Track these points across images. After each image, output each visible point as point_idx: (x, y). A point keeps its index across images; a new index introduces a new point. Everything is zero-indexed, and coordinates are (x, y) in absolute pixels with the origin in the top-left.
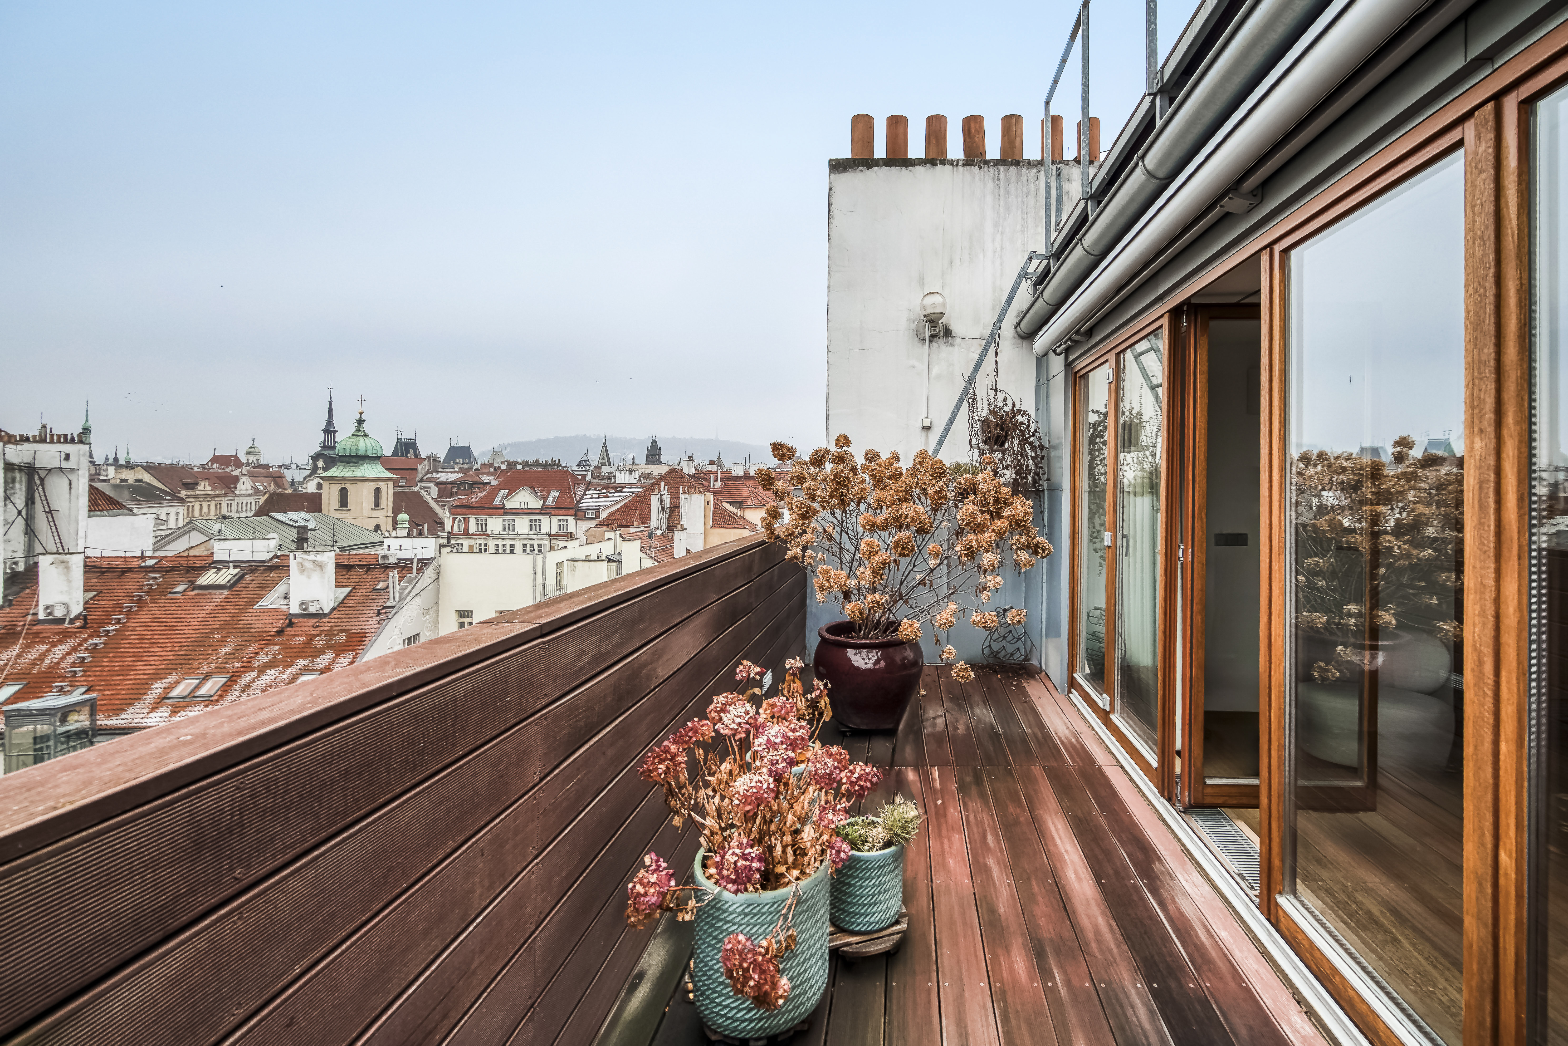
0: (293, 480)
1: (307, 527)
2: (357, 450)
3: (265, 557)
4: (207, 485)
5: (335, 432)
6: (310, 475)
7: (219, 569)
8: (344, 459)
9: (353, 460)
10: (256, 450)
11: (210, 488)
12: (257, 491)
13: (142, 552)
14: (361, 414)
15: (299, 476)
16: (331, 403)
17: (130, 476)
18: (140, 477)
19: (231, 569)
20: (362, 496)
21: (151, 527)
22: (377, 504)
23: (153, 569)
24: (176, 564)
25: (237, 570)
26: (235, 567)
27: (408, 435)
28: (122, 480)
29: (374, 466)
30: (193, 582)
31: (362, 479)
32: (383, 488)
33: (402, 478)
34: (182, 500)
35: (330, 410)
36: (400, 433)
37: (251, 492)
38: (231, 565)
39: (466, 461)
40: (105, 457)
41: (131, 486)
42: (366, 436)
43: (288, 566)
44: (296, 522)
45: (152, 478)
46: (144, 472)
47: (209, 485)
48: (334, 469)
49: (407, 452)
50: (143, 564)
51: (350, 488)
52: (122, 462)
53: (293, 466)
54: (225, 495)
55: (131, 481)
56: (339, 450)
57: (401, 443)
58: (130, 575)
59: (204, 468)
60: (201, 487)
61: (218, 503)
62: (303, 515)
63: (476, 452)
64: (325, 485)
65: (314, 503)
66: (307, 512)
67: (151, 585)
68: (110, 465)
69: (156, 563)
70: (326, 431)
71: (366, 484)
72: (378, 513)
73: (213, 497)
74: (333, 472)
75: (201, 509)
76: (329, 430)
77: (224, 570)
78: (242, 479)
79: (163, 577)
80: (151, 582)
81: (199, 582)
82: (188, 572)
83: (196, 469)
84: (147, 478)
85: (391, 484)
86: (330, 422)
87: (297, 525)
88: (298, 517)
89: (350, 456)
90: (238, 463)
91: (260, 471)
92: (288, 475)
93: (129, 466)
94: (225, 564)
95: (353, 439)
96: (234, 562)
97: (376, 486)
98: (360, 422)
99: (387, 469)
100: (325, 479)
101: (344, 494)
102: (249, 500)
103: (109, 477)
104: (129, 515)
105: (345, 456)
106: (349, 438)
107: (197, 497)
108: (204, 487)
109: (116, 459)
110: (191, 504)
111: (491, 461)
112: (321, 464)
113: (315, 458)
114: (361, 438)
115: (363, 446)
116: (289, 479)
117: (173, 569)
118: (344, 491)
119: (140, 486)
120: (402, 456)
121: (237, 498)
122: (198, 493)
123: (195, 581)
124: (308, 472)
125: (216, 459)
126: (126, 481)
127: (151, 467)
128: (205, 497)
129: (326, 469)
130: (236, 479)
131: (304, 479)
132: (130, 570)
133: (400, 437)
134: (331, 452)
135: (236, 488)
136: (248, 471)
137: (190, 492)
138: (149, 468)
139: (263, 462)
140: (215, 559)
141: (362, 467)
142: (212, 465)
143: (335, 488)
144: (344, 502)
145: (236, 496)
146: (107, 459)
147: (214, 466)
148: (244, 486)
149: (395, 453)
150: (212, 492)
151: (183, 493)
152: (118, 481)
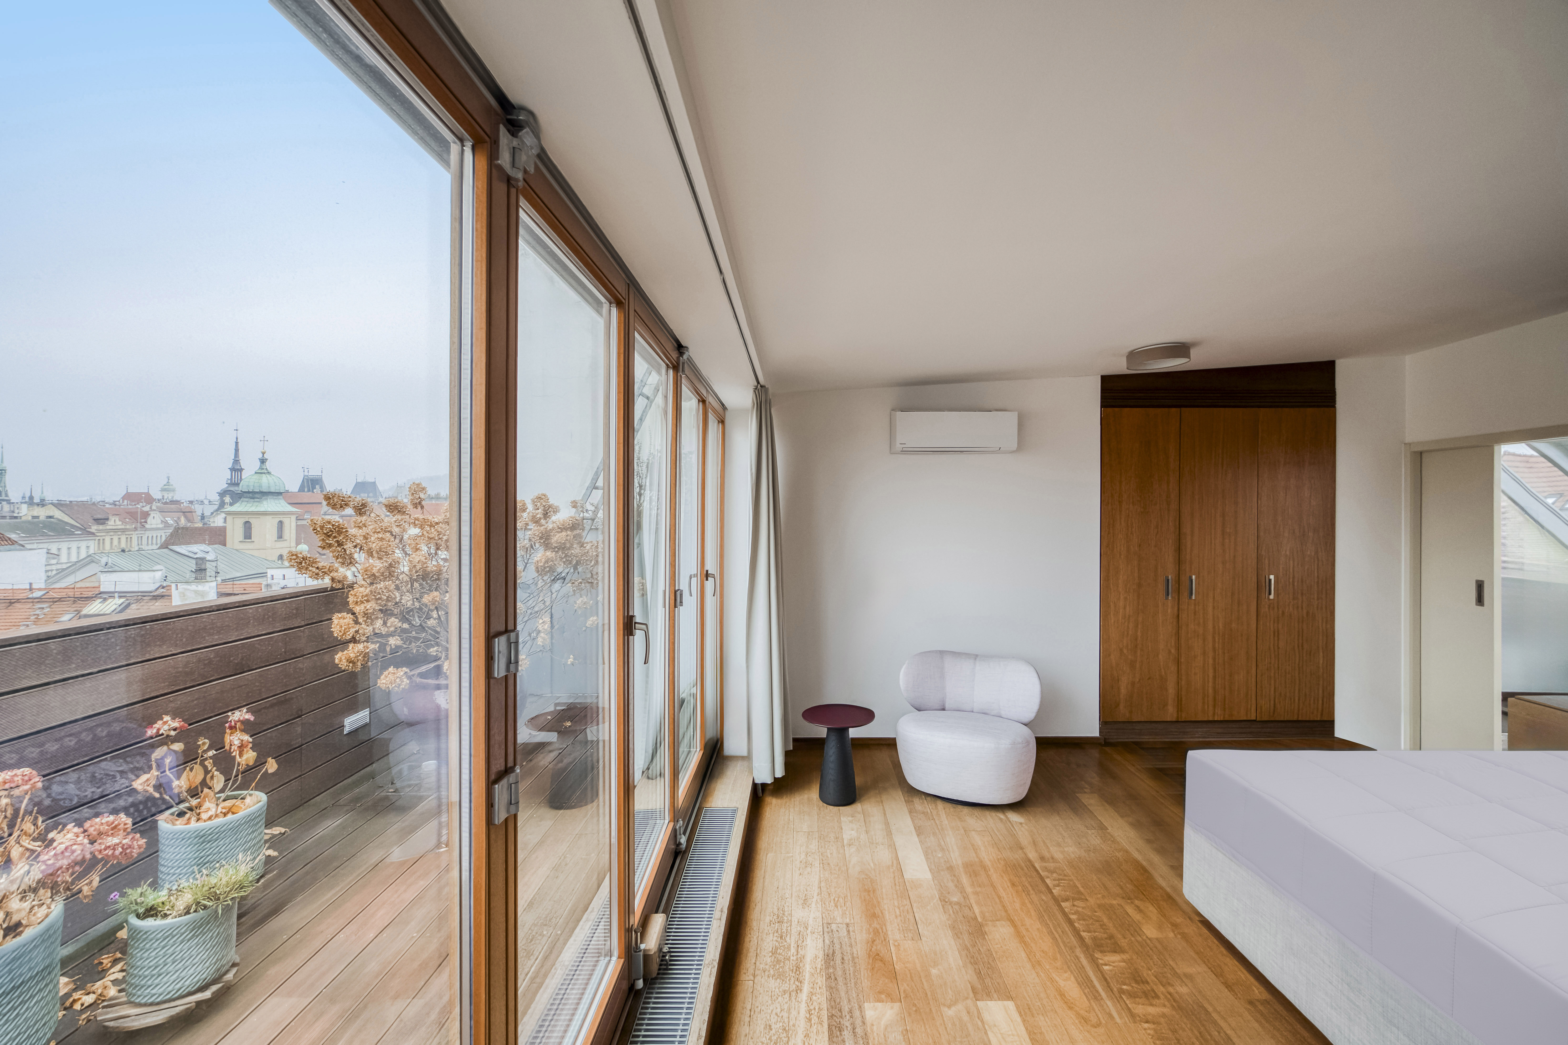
0: (203, 514)
1: (205, 558)
2: (260, 486)
3: (151, 587)
4: (117, 520)
5: (241, 470)
6: (217, 510)
7: (105, 599)
8: (248, 495)
9: (257, 496)
10: (171, 487)
11: (120, 523)
12: (167, 525)
13: (31, 584)
14: (263, 453)
15: (208, 511)
16: (237, 443)
17: (42, 513)
18: (51, 514)
19: (117, 599)
20: (265, 529)
21: (43, 561)
22: (280, 537)
23: (40, 600)
24: (63, 595)
25: (122, 600)
26: (120, 597)
27: (314, 473)
28: (34, 517)
29: (277, 501)
30: (79, 612)
31: (265, 514)
32: (286, 521)
33: (306, 512)
34: (93, 534)
35: (237, 450)
36: (306, 470)
37: (161, 526)
38: (116, 595)
39: (371, 495)
40: (22, 495)
41: (43, 522)
42: (269, 473)
43: (170, 596)
44: (196, 553)
45: (63, 514)
46: (55, 509)
47: (120, 520)
48: (237, 504)
49: (314, 488)
50: (31, 596)
51: (254, 521)
52: (37, 500)
53: (206, 502)
54: (136, 529)
55: (42, 518)
56: (243, 487)
57: (308, 480)
58: (17, 605)
59: (115, 505)
60: (111, 522)
61: (129, 537)
62: (203, 547)
63: (381, 487)
64: (229, 518)
65: (218, 537)
66: (209, 544)
67: (38, 615)
68: (25, 503)
69: (44, 595)
70: (233, 469)
71: (269, 518)
72: (280, 544)
73: (123, 531)
74: (237, 507)
75: (111, 543)
76: (236, 469)
77: (110, 600)
78: (152, 514)
79: (50, 607)
80: (38, 612)
81: (85, 611)
82: (74, 602)
83: (107, 506)
84: (58, 514)
85: (294, 518)
86: (236, 461)
87: (195, 556)
88: (198, 549)
89: (254, 493)
90: (149, 499)
91: (171, 506)
92: (198, 509)
93: (42, 503)
94: (111, 595)
95: (257, 476)
96: (119, 592)
97: (279, 520)
98: (263, 461)
99: (290, 504)
100: (229, 513)
101: (248, 526)
102: (159, 533)
103: (20, 515)
104: (21, 550)
105: (249, 492)
106: (252, 475)
107: (108, 531)
108: (114, 522)
109: (31, 498)
110: (101, 538)
111: (395, 495)
112: (227, 499)
113: (222, 494)
114: (264, 475)
115: (265, 483)
116: (199, 513)
117: (60, 600)
118: (247, 525)
119: (51, 522)
120: (309, 491)
121: (147, 532)
122: (108, 527)
123: (81, 611)
124: (216, 507)
125: (128, 496)
126: (38, 517)
127: (62, 505)
128: (115, 531)
129: (231, 504)
130: (146, 515)
131: (212, 513)
132: (18, 601)
133: (306, 473)
134: (236, 488)
135: (146, 522)
136: (157, 507)
137: (101, 527)
138: (59, 505)
139: (176, 498)
140: (102, 590)
141: (265, 502)
142: (123, 502)
143: (239, 522)
144: (248, 535)
145: (147, 530)
146: (24, 498)
147: (126, 501)
148: (154, 521)
149: (301, 489)
150: (123, 527)
151: (94, 528)
152: (30, 518)
